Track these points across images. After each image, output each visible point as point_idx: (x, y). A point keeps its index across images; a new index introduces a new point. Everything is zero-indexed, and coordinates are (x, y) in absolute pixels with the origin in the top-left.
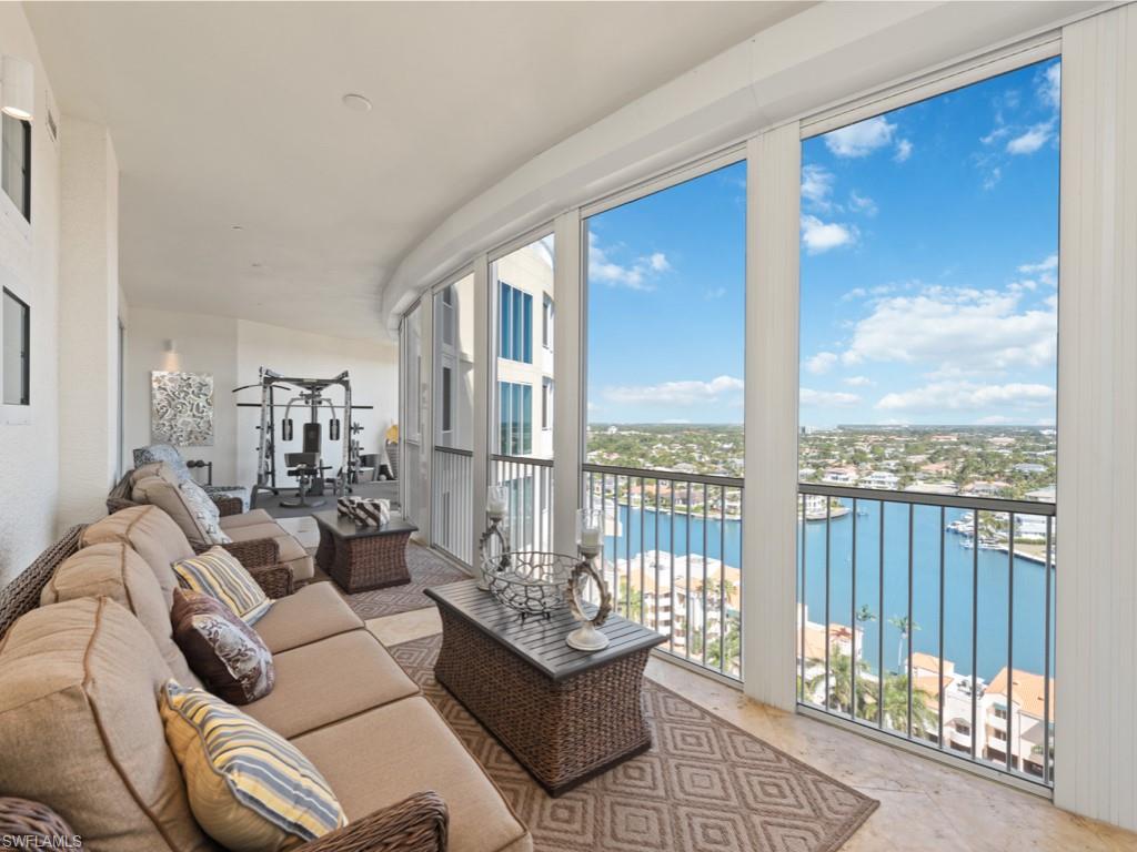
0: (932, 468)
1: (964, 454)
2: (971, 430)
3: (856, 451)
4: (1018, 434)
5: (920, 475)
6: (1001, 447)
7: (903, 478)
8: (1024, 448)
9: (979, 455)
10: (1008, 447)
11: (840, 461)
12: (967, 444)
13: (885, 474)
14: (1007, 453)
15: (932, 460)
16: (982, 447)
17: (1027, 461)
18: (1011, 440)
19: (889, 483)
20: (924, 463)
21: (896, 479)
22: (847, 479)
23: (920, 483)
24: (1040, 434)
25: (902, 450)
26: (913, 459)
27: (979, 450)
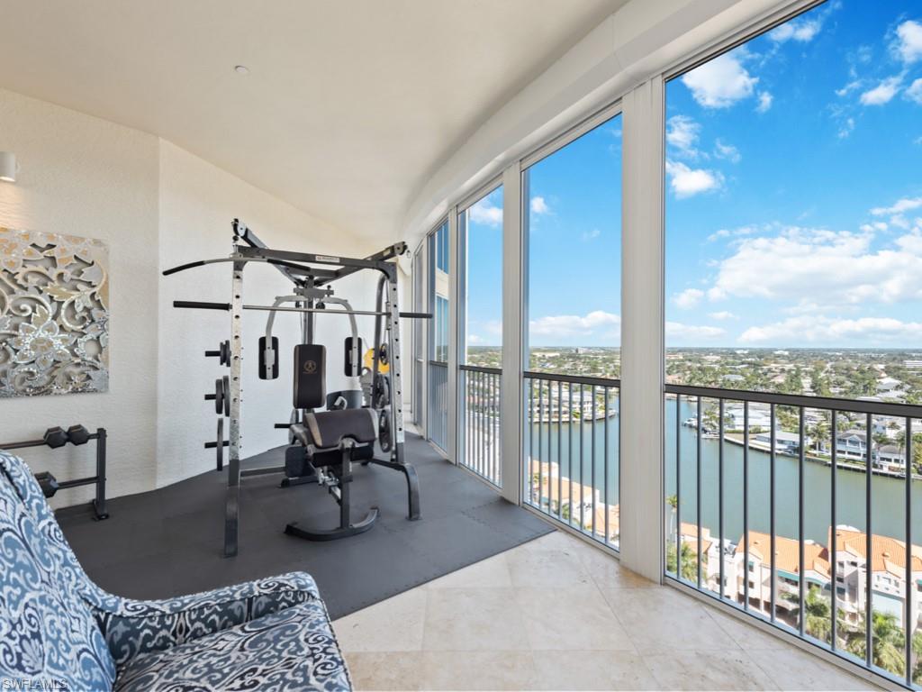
1: (690, 368)
2: (691, 350)
4: (722, 353)
6: (712, 363)
8: (727, 364)
9: (700, 369)
10: (716, 363)
12: (690, 360)
14: (717, 367)
16: (700, 362)
17: (731, 373)
18: (718, 358)
24: (735, 353)
27: (699, 365)
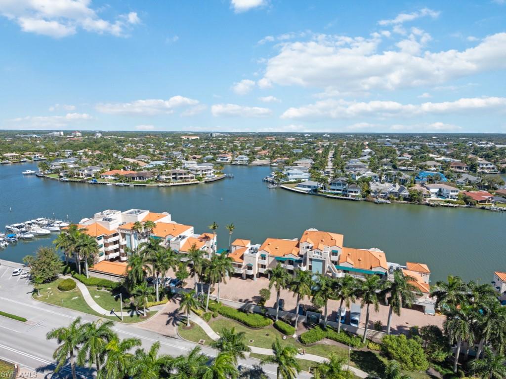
0: (263, 152)
1: (276, 146)
2: (280, 135)
3: (234, 145)
5: (258, 156)
6: (290, 142)
7: (251, 158)
8: (297, 142)
9: (281, 146)
10: (292, 142)
11: (225, 151)
12: (278, 141)
13: (244, 156)
14: (291, 145)
15: (264, 149)
16: (283, 142)
17: (297, 148)
19: (245, 161)
20: (260, 150)
21: (247, 159)
22: (227, 160)
23: (258, 160)
24: (304, 136)
25: (253, 144)
26: (256, 149)
27: (282, 144)
